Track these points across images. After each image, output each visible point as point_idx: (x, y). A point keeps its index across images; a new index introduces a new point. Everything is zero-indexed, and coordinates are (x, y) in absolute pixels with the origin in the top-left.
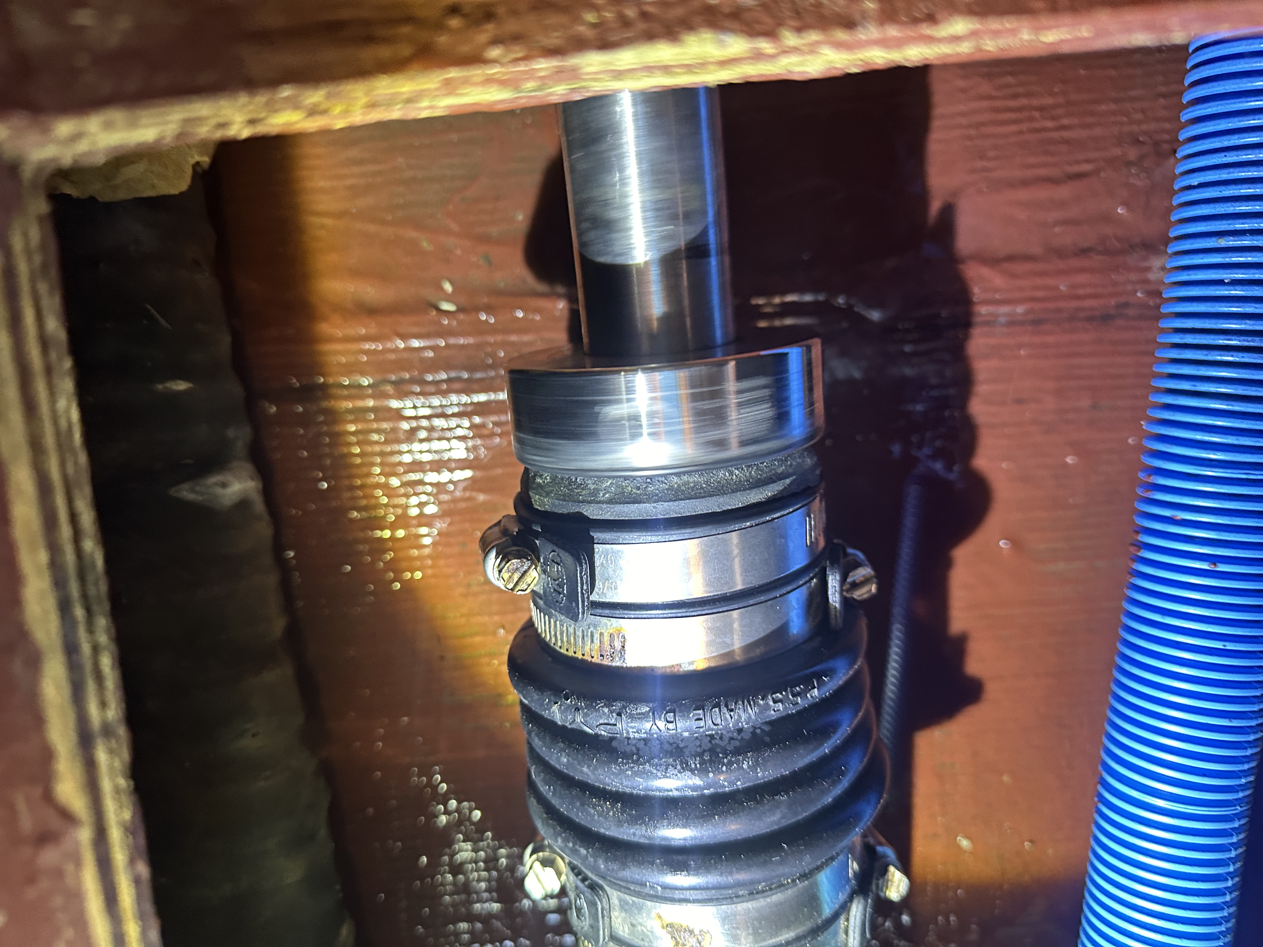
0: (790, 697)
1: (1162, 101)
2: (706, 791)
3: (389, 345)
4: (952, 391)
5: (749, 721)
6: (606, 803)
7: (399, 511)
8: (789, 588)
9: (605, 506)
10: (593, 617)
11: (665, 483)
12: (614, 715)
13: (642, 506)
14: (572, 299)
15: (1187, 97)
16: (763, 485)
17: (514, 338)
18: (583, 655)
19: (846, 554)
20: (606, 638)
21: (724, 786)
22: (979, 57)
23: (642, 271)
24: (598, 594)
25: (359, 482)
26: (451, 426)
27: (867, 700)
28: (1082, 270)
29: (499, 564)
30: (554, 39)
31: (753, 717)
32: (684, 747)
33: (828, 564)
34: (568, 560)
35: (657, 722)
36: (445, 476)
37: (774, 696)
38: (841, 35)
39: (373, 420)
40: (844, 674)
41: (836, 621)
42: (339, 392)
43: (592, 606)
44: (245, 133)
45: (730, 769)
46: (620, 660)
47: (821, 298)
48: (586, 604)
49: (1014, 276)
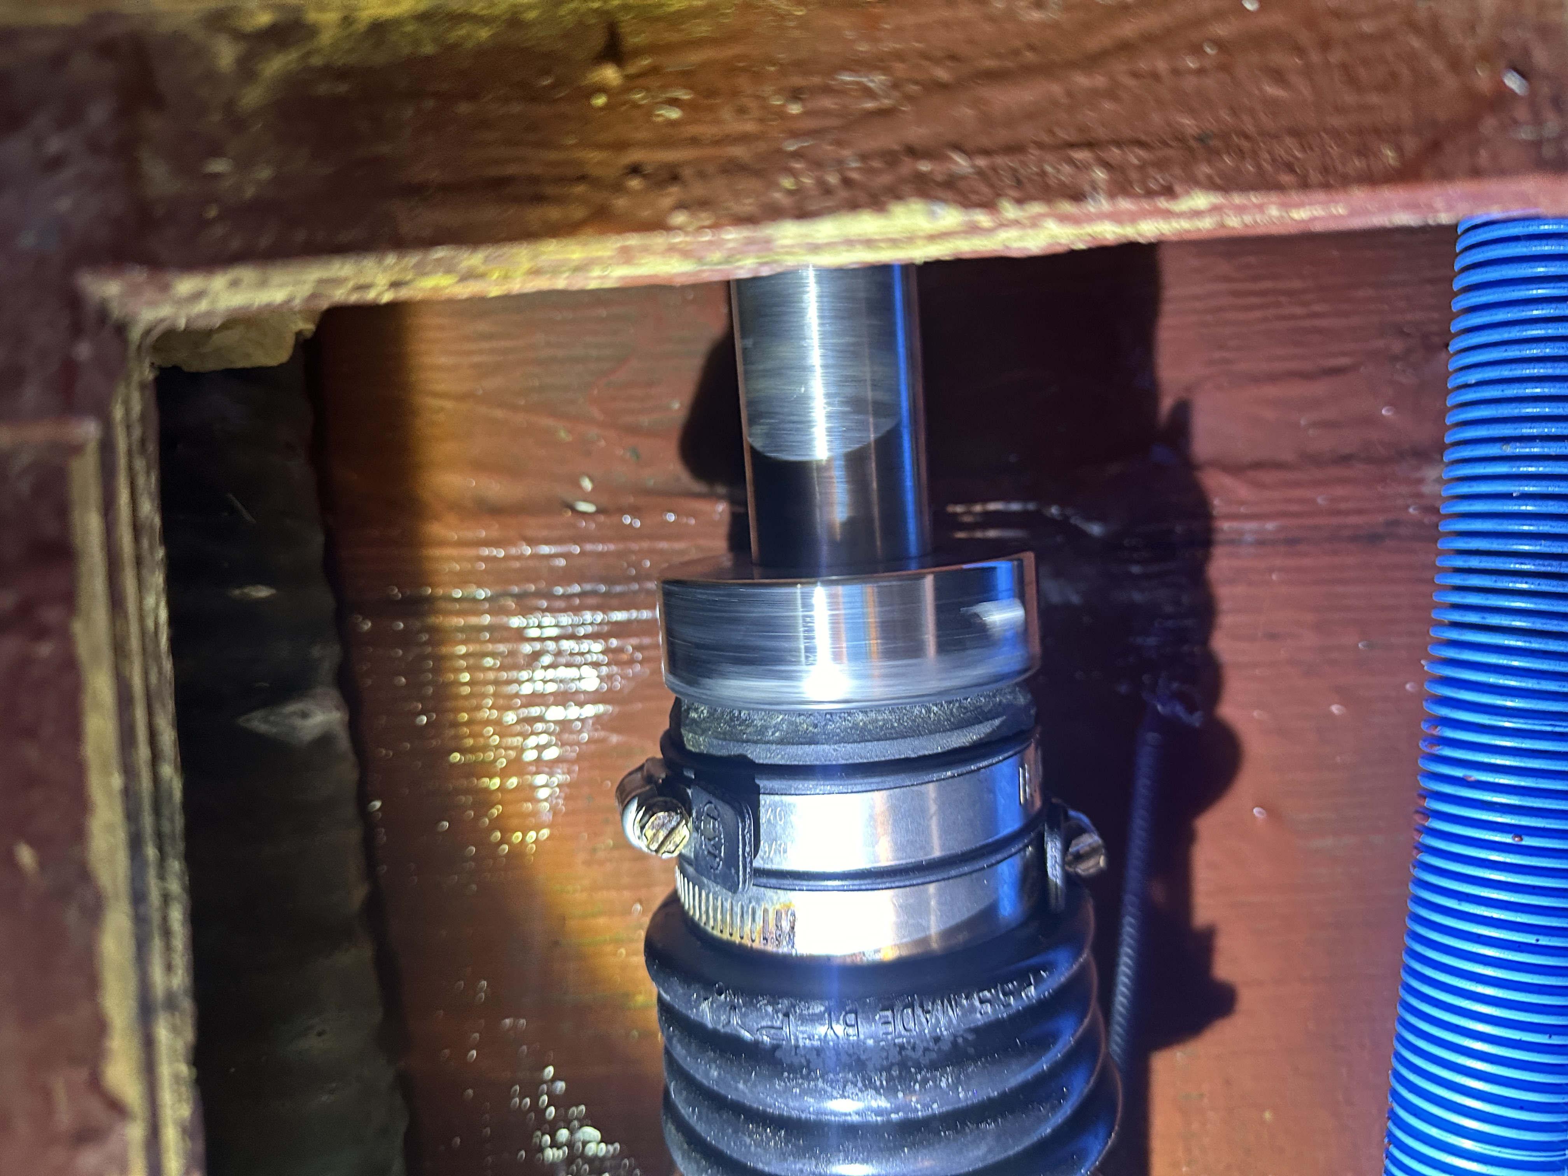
0: (1001, 996)
1: (1429, 288)
2: (893, 1116)
3: (513, 551)
4: (1190, 622)
5: (950, 1027)
6: (766, 1130)
7: (512, 754)
8: (999, 857)
9: (774, 747)
10: (755, 888)
11: (848, 720)
12: (780, 1015)
13: (820, 748)
14: (737, 501)
15: (1457, 285)
16: (967, 726)
17: (663, 545)
18: (742, 938)
19: (1067, 818)
20: (771, 916)
21: (917, 1110)
22: (1222, 233)
23: (821, 468)
24: (762, 858)
25: (465, 717)
26: (582, 650)
27: (1094, 1004)
28: (1343, 481)
29: (641, 819)
30: (748, 205)
31: (955, 1021)
32: (867, 1060)
33: (1046, 828)
34: (728, 814)
35: (834, 1025)
36: (573, 712)
37: (981, 994)
38: (1067, 207)
39: (489, 641)
40: (1067, 969)
41: (1057, 901)
42: (450, 606)
43: (755, 874)
44: (387, 297)
45: (925, 1089)
46: (788, 945)
47: (1031, 506)
48: (748, 870)
49: (1262, 486)
